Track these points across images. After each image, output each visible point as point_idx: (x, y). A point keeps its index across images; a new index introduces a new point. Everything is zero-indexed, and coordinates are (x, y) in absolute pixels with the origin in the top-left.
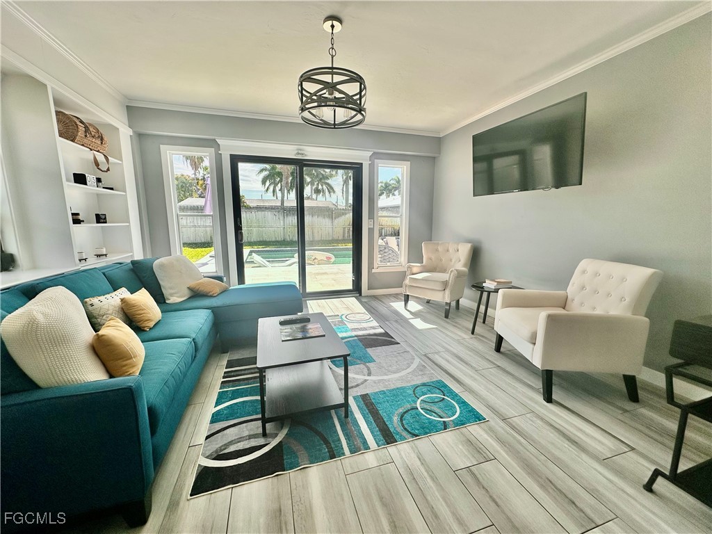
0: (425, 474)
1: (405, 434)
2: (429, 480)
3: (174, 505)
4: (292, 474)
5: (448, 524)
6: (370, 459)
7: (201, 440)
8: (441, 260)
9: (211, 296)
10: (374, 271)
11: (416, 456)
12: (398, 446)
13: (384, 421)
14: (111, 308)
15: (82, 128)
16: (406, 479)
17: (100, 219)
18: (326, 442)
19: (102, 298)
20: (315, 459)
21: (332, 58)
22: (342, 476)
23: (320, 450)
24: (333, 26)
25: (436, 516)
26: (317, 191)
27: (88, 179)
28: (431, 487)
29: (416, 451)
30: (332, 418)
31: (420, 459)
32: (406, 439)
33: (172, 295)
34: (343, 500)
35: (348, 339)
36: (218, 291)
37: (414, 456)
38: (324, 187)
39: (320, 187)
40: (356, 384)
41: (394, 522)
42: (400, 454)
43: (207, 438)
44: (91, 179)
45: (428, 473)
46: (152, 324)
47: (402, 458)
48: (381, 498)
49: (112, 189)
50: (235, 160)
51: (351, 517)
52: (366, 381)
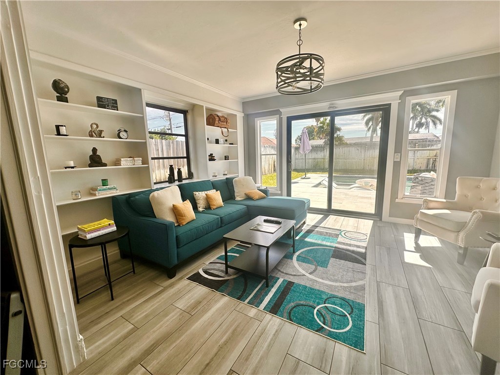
0: (269, 340)
1: (286, 315)
2: (266, 344)
3: (181, 278)
4: (218, 293)
5: (247, 368)
6: (253, 312)
7: (207, 263)
8: (481, 199)
9: (253, 200)
10: (397, 200)
11: (276, 329)
12: (274, 318)
13: (284, 301)
14: (202, 197)
15: (217, 119)
16: (256, 333)
17: (226, 158)
18: (244, 291)
19: (200, 193)
20: (231, 294)
21: (300, 47)
22: (233, 309)
23: (237, 293)
24: (300, 25)
25: (247, 360)
26: (420, 125)
27: (220, 141)
28: (263, 348)
29: (280, 327)
30: (260, 283)
31: (276, 331)
32: (283, 317)
33: (237, 196)
34: (221, 317)
35: (325, 247)
36: (257, 197)
37: (276, 328)
38: (429, 120)
39: (424, 120)
40: (295, 274)
41: (227, 342)
42: (269, 322)
43: (210, 263)
44: (221, 141)
45: (271, 340)
46: (215, 207)
47: (268, 323)
48: (235, 329)
49: (232, 144)
50: (290, 120)
51: (216, 325)
52: (304, 275)
